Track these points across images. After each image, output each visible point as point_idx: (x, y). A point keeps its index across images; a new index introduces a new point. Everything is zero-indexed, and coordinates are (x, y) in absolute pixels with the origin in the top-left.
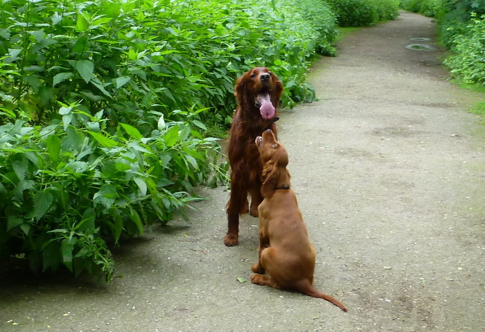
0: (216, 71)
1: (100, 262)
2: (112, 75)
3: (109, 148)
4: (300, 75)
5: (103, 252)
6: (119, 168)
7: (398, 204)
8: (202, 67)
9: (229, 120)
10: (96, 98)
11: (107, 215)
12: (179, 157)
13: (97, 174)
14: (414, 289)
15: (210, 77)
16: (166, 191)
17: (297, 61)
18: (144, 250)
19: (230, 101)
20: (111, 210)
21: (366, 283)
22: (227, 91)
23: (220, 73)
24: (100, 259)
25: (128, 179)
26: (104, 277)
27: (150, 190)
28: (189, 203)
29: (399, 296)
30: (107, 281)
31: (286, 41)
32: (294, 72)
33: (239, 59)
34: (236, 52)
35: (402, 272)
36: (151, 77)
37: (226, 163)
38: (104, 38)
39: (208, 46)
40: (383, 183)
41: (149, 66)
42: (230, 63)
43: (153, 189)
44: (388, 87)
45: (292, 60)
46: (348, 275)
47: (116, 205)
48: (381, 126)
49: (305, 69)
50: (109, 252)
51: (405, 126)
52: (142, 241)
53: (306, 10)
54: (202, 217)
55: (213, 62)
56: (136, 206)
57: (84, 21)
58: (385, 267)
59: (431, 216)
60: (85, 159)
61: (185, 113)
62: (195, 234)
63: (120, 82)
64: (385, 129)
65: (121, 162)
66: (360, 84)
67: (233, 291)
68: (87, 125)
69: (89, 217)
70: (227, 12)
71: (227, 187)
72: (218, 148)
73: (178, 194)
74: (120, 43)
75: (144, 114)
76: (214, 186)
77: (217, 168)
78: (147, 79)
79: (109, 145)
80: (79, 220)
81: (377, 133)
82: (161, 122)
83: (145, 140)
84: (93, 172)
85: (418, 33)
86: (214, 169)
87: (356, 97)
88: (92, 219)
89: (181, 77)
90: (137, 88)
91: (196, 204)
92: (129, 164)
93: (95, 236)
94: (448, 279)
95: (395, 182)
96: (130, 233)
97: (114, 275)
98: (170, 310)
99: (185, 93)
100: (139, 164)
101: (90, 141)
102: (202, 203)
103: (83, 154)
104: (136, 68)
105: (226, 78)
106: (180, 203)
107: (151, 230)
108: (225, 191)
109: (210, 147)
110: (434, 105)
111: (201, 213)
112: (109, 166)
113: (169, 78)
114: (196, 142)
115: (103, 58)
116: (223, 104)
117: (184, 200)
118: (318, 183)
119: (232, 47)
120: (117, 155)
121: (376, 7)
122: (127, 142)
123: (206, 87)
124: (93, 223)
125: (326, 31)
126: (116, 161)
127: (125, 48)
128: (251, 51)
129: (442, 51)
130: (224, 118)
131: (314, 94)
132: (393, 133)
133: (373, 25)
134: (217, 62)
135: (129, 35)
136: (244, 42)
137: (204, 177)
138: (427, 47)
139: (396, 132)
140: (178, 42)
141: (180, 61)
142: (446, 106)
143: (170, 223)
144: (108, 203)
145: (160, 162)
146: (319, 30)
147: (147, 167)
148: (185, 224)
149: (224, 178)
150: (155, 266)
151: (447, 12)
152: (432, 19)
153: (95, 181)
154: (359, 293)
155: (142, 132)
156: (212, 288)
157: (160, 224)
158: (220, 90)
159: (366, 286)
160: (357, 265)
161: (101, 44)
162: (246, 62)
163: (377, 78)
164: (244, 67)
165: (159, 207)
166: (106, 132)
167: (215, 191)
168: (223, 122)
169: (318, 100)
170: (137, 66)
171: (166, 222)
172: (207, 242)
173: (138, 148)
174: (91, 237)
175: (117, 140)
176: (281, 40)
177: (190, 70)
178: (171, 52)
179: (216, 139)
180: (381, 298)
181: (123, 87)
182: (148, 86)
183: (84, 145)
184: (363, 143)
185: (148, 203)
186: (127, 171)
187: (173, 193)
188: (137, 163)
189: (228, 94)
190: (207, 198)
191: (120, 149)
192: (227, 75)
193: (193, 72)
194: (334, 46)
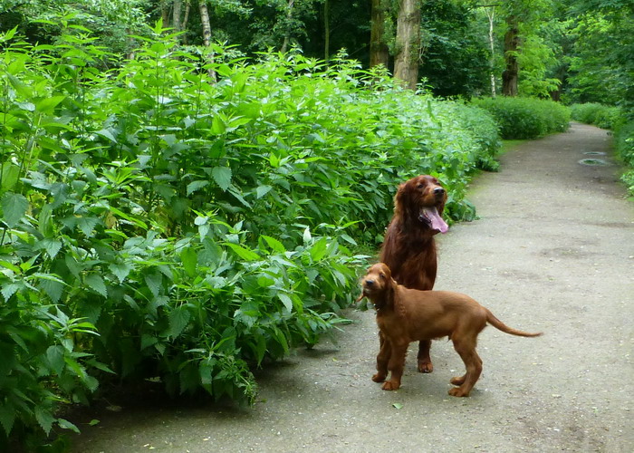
0: (366, 184)
1: (242, 385)
2: (251, 184)
3: (250, 262)
4: (459, 191)
5: (244, 374)
6: (261, 284)
7: (569, 329)
8: (350, 178)
9: (380, 238)
10: (234, 209)
11: (249, 335)
12: (327, 273)
13: (238, 291)
14: (585, 418)
15: (359, 191)
16: (312, 311)
17: (455, 175)
18: (289, 373)
19: (381, 218)
20: (253, 330)
21: (533, 411)
22: (378, 207)
23: (369, 185)
24: (242, 381)
25: (272, 296)
27: (296, 306)
28: (338, 324)
29: (569, 425)
30: (249, 404)
31: (443, 151)
32: (453, 186)
33: (391, 171)
34: (387, 163)
35: (572, 400)
36: (295, 188)
38: (242, 142)
39: (357, 156)
40: (552, 307)
41: (292, 175)
42: (381, 175)
43: (299, 306)
44: (558, 205)
45: (450, 172)
46: (513, 403)
47: (258, 323)
48: (550, 246)
49: (464, 185)
50: (251, 374)
51: (576, 247)
52: (287, 364)
53: (465, 120)
54: (351, 340)
55: (362, 173)
56: (280, 326)
57: (221, 122)
58: (554, 395)
59: (605, 342)
60: (224, 274)
61: (333, 227)
62: (345, 358)
63: (261, 191)
64: (554, 250)
65: (264, 276)
66: (526, 202)
67: (386, 418)
68: (226, 237)
69: (230, 337)
70: (377, 118)
73: (325, 315)
74: (260, 147)
75: (287, 228)
76: (365, 307)
78: (291, 190)
79: (248, 255)
80: (218, 339)
81: (545, 253)
82: (307, 235)
83: (289, 254)
84: (232, 289)
85: (592, 146)
87: (522, 215)
88: (233, 338)
89: (327, 189)
91: (345, 327)
92: (272, 279)
93: (236, 357)
94: (623, 408)
95: (564, 306)
96: (273, 355)
97: (257, 400)
98: (318, 436)
99: (332, 206)
100: (284, 279)
101: (228, 256)
102: (351, 326)
103: (221, 270)
104: (277, 176)
105: (377, 191)
106: (328, 325)
107: (296, 354)
109: (360, 266)
110: (609, 225)
111: (351, 336)
112: (250, 281)
113: (313, 189)
114: (344, 259)
115: (241, 165)
116: (373, 221)
117: (332, 321)
119: (383, 157)
120: (257, 270)
121: (545, 117)
122: (269, 255)
123: (354, 200)
124: (233, 343)
125: (488, 143)
126: (258, 276)
127: (265, 154)
128: (405, 162)
129: (619, 167)
130: (374, 237)
131: (475, 212)
132: (563, 254)
133: (540, 138)
134: (367, 174)
135: (270, 140)
136: (396, 152)
137: (353, 299)
138: (602, 161)
139: (565, 253)
140: (324, 149)
141: (326, 171)
142: (624, 225)
143: (316, 347)
144: (250, 322)
145: (306, 278)
146: (481, 142)
148: (333, 347)
150: (301, 390)
151: (625, 123)
152: (608, 131)
153: (235, 298)
154: (525, 421)
155: (286, 246)
156: (364, 414)
157: (306, 347)
158: (369, 205)
159: (533, 414)
160: (523, 392)
161: (238, 149)
162: (399, 174)
163: (546, 195)
164: (397, 180)
165: (305, 327)
166: (245, 246)
167: (365, 313)
168: (373, 241)
169: (478, 219)
170: (279, 174)
171: (312, 345)
172: (358, 367)
173: (281, 261)
174: (232, 358)
175: (259, 253)
176: (437, 151)
177: (338, 180)
178: (316, 158)
179: (365, 256)
180: (550, 426)
181: (264, 197)
182: (291, 198)
183: (223, 259)
184: (529, 265)
185: (293, 324)
186: (270, 287)
187: (319, 313)
188: (281, 279)
189: (379, 210)
190: (357, 321)
191: (262, 263)
192: (378, 188)
193: (341, 183)
194: (497, 161)
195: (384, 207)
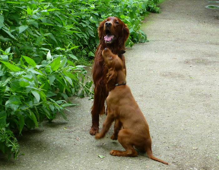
0: (83, 22)
1: (10, 145)
2: (16, 24)
3: (15, 72)
4: (137, 25)
5: (11, 139)
6: (22, 85)
7: (201, 108)
8: (73, 19)
10: (5, 39)
11: (14, 115)
12: (61, 78)
13: (7, 89)
14: (212, 162)
15: (79, 27)
16: (51, 100)
17: (134, 16)
18: (38, 137)
19: (92, 42)
20: (17, 112)
21: (181, 158)
22: (90, 36)
23: (85, 23)
24: (10, 143)
25: (28, 92)
26: (12, 155)
27: (42, 98)
28: (67, 107)
29: (203, 166)
30: (14, 157)
31: (127, 3)
32: (133, 23)
33: (97, 14)
34: (95, 10)
35: (204, 151)
36: (41, 26)
37: (90, 81)
39: (78, 6)
40: (191, 94)
41: (40, 19)
42: (92, 17)
43: (44, 98)
44: (194, 33)
45: (132, 15)
46: (170, 153)
47: (20, 108)
48: (190, 58)
49: (140, 22)
50: (15, 139)
51: (205, 58)
52: (37, 132)
54: (75, 116)
55: (81, 16)
56: (33, 109)
58: (194, 148)
61: (64, 49)
62: (71, 128)
63: (22, 29)
64: (193, 60)
65: (23, 80)
66: (176, 31)
67: (96, 163)
69: (3, 117)
71: (91, 97)
72: (85, 72)
73: (60, 102)
74: (21, 3)
75: (37, 50)
76: (82, 96)
77: (84, 85)
78: (39, 27)
79: (15, 70)
81: (187, 62)
82: (49, 55)
83: (38, 67)
84: (4, 88)
86: (82, 85)
87: (173, 39)
88: (5, 117)
89: (60, 26)
90: (32, 33)
91: (71, 108)
92: (28, 82)
93: (6, 128)
95: (199, 94)
96: (29, 127)
97: (19, 154)
99: (63, 36)
100: (35, 82)
101: (2, 68)
102: (75, 108)
104: (32, 20)
105: (89, 27)
106: (61, 108)
107: (42, 126)
108: (90, 100)
109: (80, 72)
111: (74, 114)
112: (15, 84)
113: (52, 27)
114: (71, 68)
115: (9, 14)
116: (87, 44)
117: (63, 105)
118: (150, 94)
119: (93, 7)
120: (20, 76)
122: (26, 68)
123: (76, 32)
124: (5, 120)
126: (19, 80)
127: (24, 7)
128: (105, 9)
130: (88, 53)
131: (146, 38)
132: (198, 62)
134: (83, 16)
136: (100, 3)
137: (75, 91)
139: (200, 62)
140: (58, 3)
141: (59, 15)
143: (54, 121)
144: (15, 108)
145: (48, 81)
147: (40, 84)
148: (64, 121)
149: (89, 91)
150: (45, 148)
153: (6, 93)
154: (177, 165)
155: (36, 62)
156: (83, 162)
157: (48, 121)
158: (85, 35)
159: (182, 160)
160: (176, 146)
161: (8, 4)
162: (102, 16)
163: (187, 27)
164: (101, 20)
165: (48, 110)
166: (12, 62)
167: (83, 100)
168: (87, 56)
169: (148, 41)
170: (32, 19)
171: (52, 120)
172: (79, 133)
173: (34, 72)
174: (4, 129)
175: (20, 67)
177: (66, 21)
178: (54, 9)
179: (83, 66)
180: (192, 167)
181: (23, 32)
182: (39, 32)
184: (178, 69)
185: (41, 108)
186: (27, 87)
187: (56, 101)
188: (33, 81)
189: (91, 37)
190: (78, 105)
191: (22, 72)
192: (90, 25)
193: (68, 23)
194: (158, 6)
195: (93, 36)
